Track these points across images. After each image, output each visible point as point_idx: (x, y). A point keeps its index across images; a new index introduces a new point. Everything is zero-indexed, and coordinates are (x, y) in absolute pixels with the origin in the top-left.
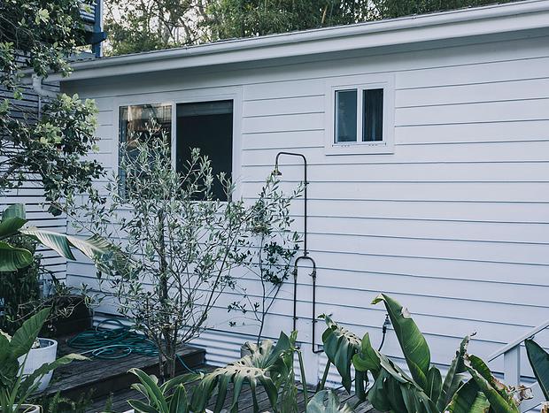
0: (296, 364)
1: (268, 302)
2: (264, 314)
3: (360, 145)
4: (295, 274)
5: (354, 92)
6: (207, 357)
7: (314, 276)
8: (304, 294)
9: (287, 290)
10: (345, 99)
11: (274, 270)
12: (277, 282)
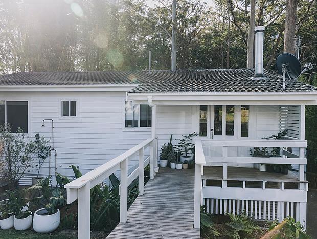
0: (50, 184)
1: (41, 164)
2: (40, 167)
3: (69, 117)
4: (50, 155)
5: (68, 102)
6: (19, 182)
7: (56, 155)
8: (53, 160)
9: (47, 160)
10: (65, 104)
11: (43, 154)
12: (44, 158)
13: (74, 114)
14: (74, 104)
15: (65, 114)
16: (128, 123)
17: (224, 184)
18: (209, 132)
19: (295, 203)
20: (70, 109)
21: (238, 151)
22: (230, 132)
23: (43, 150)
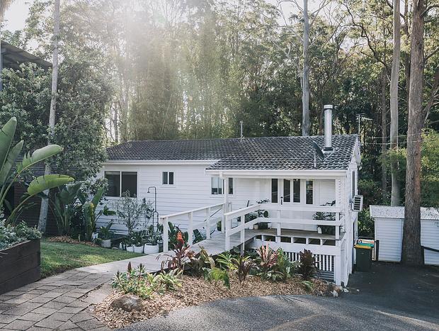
3: (168, 185)
4: (153, 216)
5: (167, 172)
7: (158, 216)
8: (155, 221)
9: (151, 220)
10: (165, 174)
11: (148, 215)
12: (149, 218)
13: (171, 182)
14: (171, 174)
15: (165, 182)
16: (214, 191)
17: (278, 239)
18: (279, 200)
19: (333, 257)
20: (169, 178)
21: (303, 215)
22: (297, 200)
23: (149, 212)
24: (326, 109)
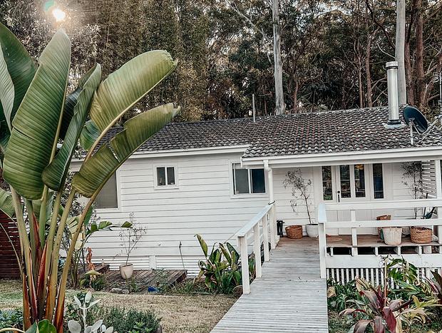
3: (167, 186)
5: (164, 168)
10: (161, 170)
13: (172, 181)
14: (171, 170)
15: (161, 183)
17: (355, 251)
18: (335, 195)
24: (390, 68)
